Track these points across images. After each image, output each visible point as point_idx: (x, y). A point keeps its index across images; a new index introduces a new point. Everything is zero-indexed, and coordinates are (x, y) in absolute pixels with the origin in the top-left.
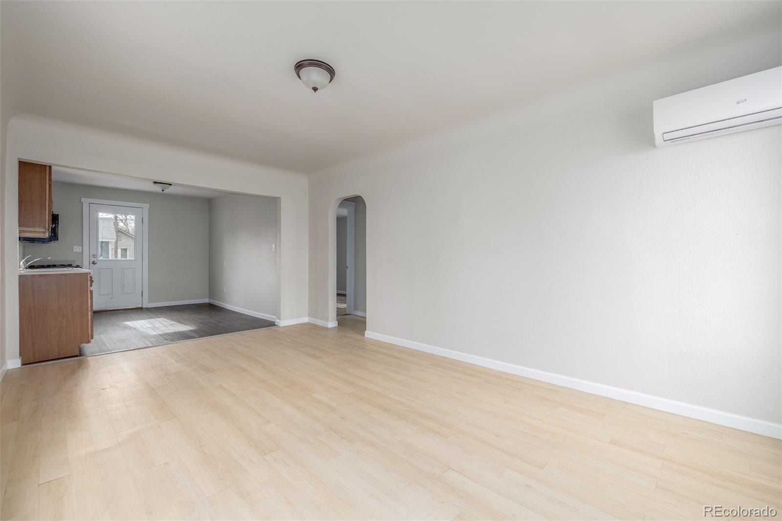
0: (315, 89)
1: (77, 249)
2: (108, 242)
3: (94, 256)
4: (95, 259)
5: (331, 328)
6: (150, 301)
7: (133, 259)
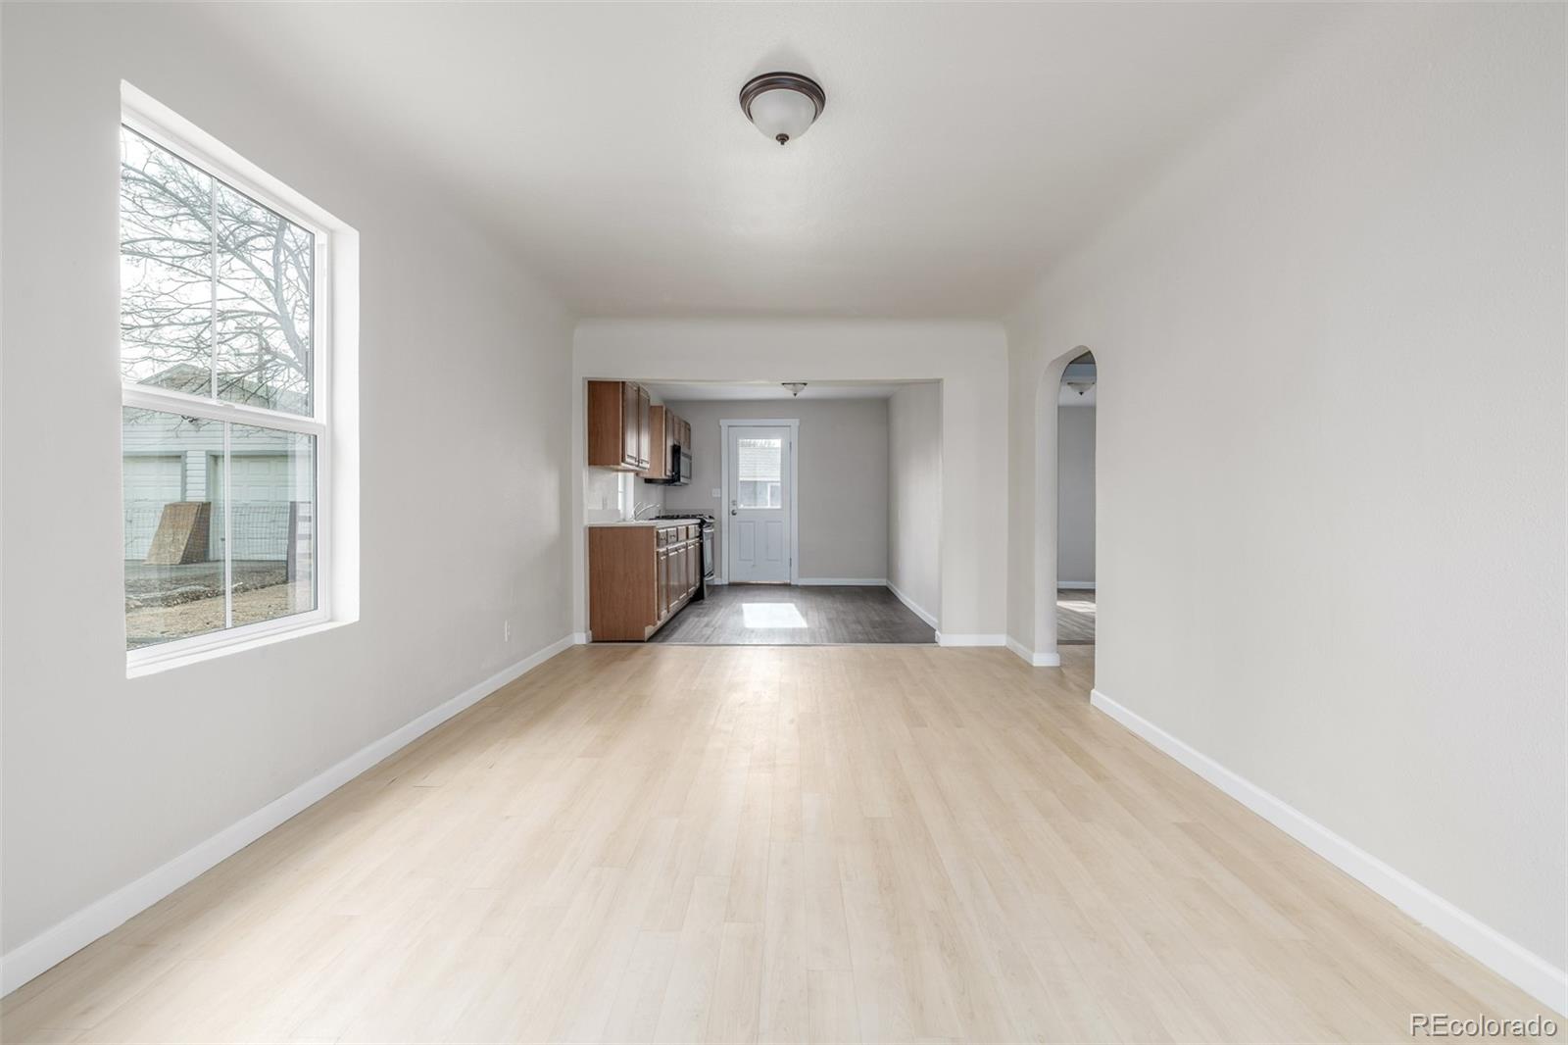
0: (783, 139)
1: (716, 493)
2: (756, 482)
3: (734, 503)
4: (735, 508)
5: (1040, 669)
6: (801, 575)
7: (779, 507)
